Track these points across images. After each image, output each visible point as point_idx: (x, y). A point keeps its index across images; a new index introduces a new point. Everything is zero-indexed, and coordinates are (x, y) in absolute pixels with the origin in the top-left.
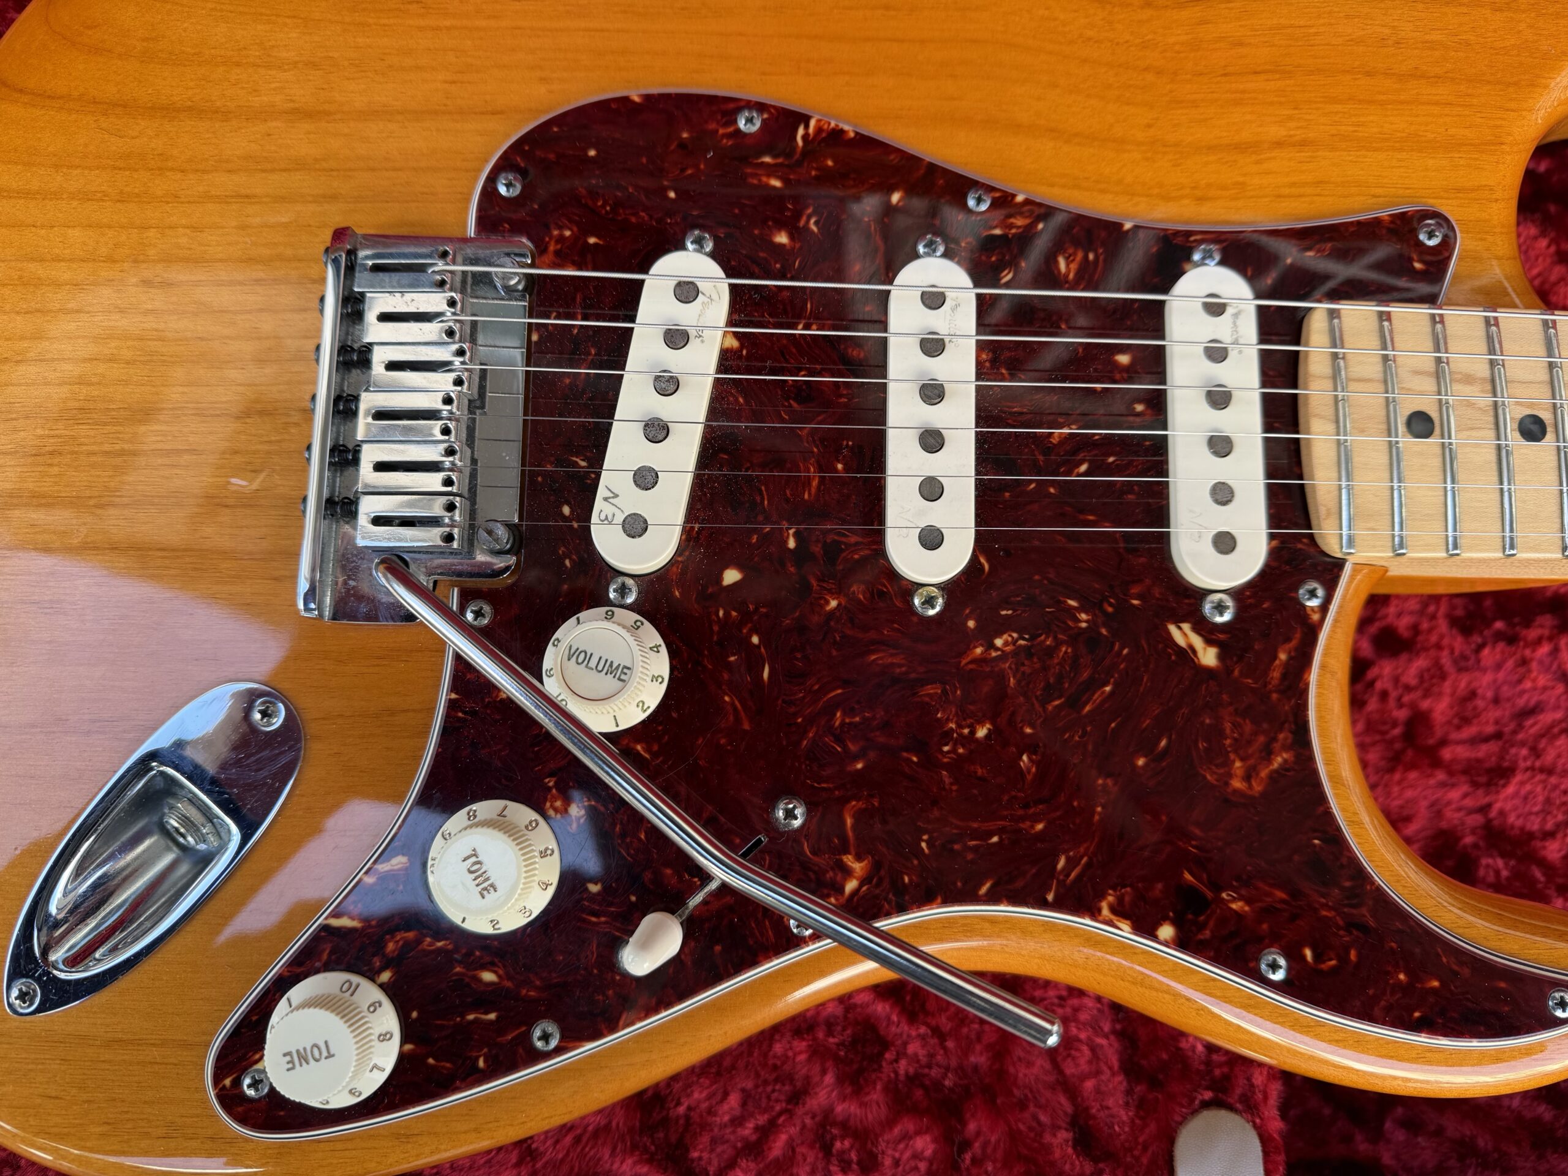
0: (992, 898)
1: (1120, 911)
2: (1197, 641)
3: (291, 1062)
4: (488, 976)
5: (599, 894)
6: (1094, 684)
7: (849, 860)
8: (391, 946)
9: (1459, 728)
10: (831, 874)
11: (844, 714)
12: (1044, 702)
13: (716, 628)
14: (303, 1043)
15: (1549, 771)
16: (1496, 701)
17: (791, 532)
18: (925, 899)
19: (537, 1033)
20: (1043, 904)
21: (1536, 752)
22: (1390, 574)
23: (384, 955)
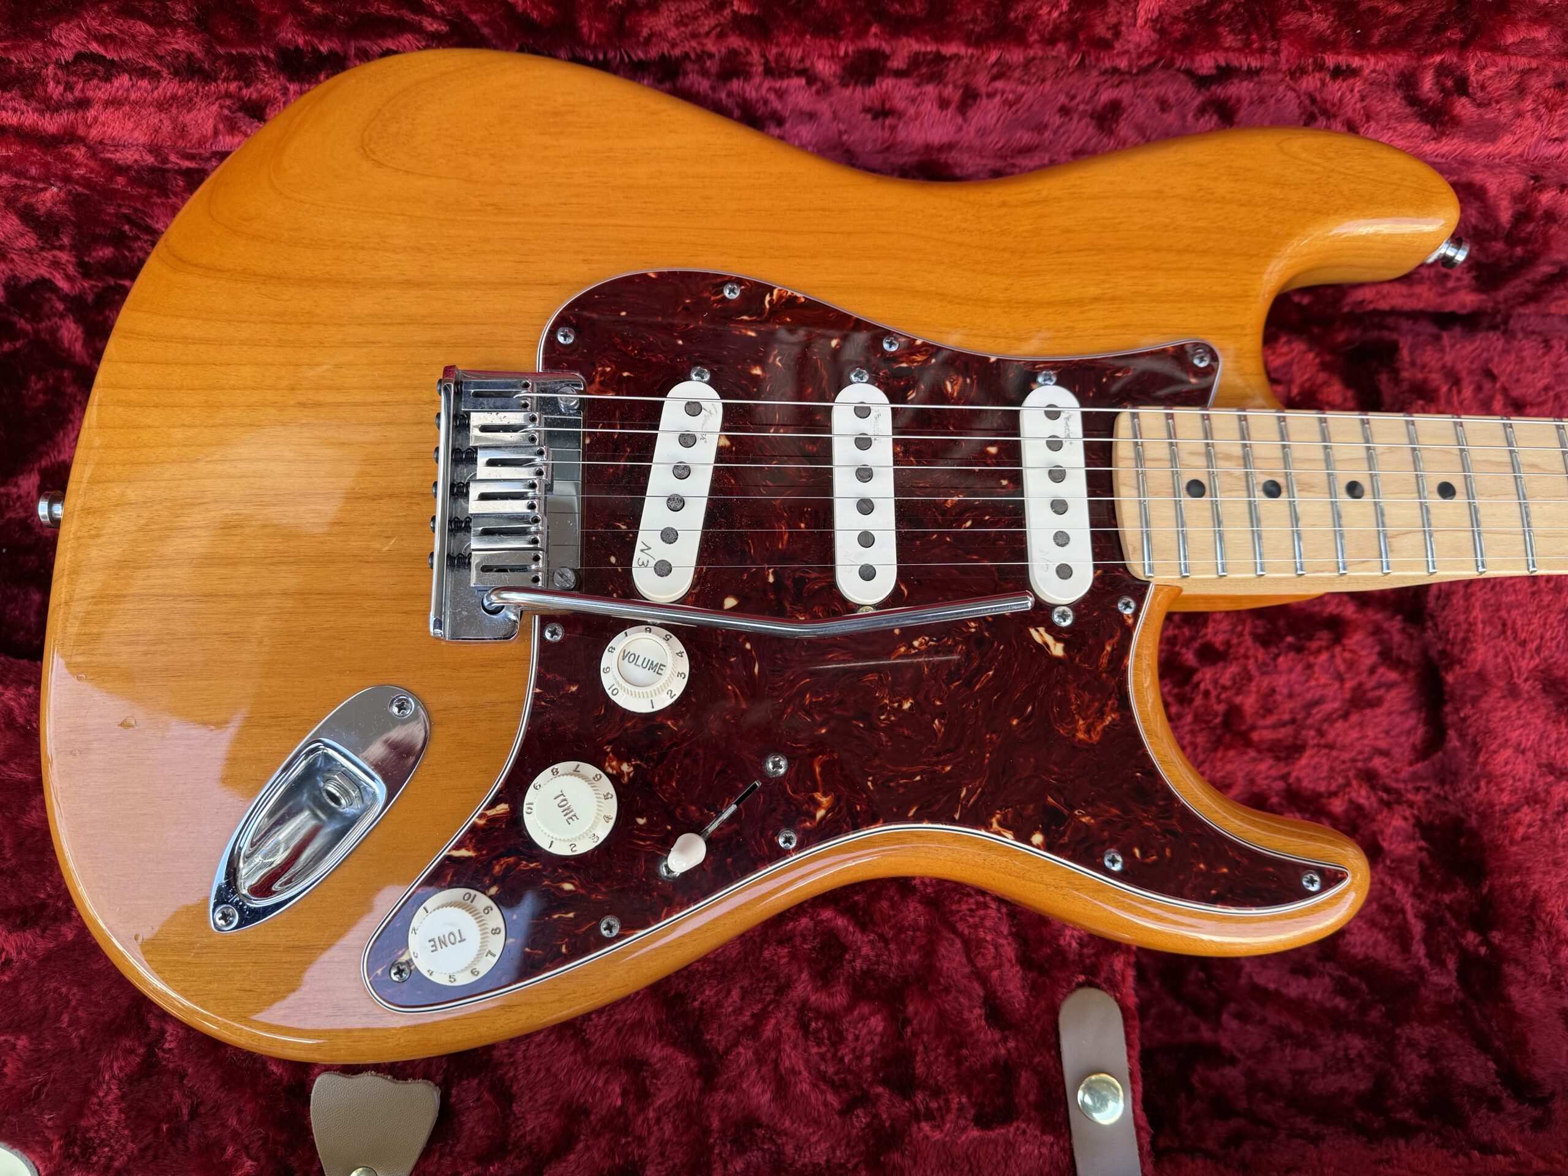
0: (917, 819)
1: (1004, 824)
2: (1049, 639)
3: (434, 946)
4: (568, 886)
5: (644, 825)
6: (981, 670)
7: (818, 796)
8: (497, 868)
9: (1263, 717)
10: (806, 806)
11: (812, 696)
12: (949, 683)
13: (720, 639)
14: (443, 931)
15: (1331, 747)
16: (1291, 696)
17: (771, 571)
18: (872, 821)
19: (603, 925)
20: (953, 822)
21: (1321, 733)
22: (1184, 593)
23: (492, 875)
